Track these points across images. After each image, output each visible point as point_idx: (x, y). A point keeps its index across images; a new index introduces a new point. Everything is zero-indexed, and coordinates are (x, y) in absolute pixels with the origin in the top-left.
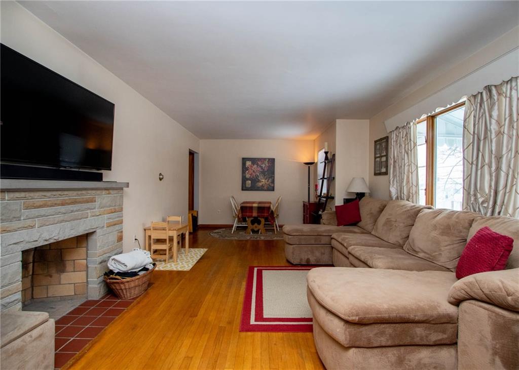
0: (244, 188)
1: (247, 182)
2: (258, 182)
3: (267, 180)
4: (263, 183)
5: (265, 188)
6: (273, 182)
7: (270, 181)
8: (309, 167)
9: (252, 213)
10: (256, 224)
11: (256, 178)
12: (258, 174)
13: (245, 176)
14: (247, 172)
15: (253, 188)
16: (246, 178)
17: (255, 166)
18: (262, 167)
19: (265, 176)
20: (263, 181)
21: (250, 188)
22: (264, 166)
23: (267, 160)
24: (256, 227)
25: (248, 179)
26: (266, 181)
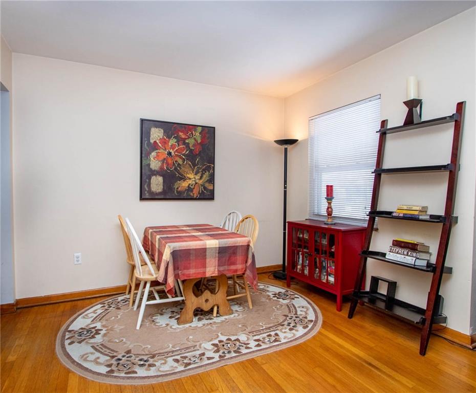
0: (146, 195)
1: (153, 178)
2: (180, 179)
3: (199, 175)
4: (190, 182)
5: (195, 193)
6: (212, 180)
7: (206, 176)
8: (286, 150)
9: (204, 266)
10: (207, 294)
11: (176, 169)
12: (180, 162)
13: (149, 165)
14: (154, 154)
15: (169, 194)
16: (151, 170)
17: (172, 141)
18: (187, 145)
19: (194, 165)
20: (192, 179)
21: (160, 193)
22: (191, 142)
23: (200, 129)
24: (207, 301)
25: (154, 173)
26: (198, 177)
